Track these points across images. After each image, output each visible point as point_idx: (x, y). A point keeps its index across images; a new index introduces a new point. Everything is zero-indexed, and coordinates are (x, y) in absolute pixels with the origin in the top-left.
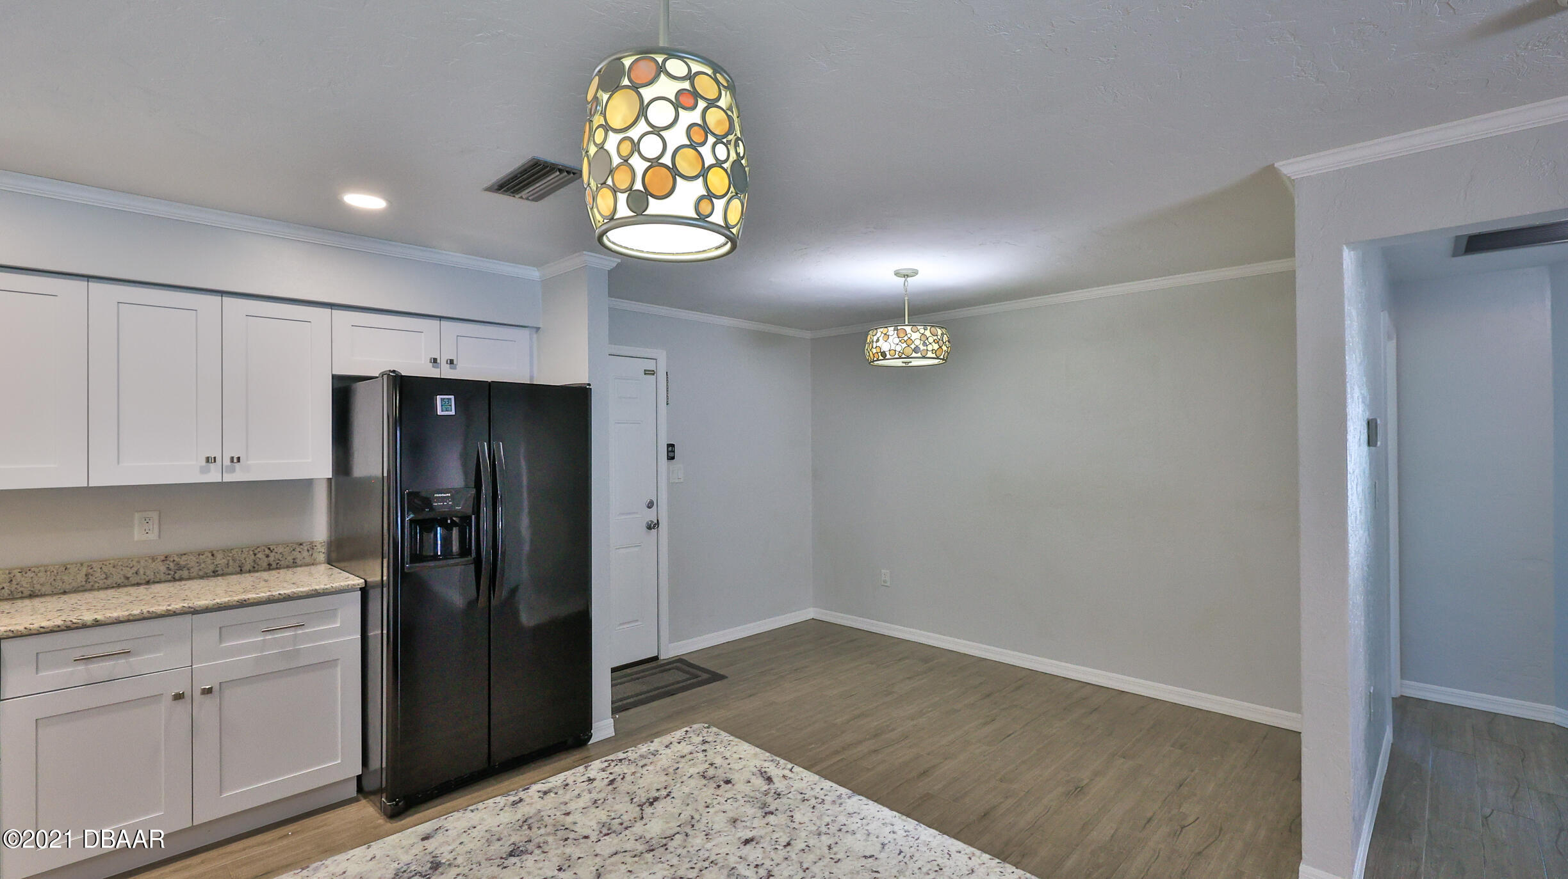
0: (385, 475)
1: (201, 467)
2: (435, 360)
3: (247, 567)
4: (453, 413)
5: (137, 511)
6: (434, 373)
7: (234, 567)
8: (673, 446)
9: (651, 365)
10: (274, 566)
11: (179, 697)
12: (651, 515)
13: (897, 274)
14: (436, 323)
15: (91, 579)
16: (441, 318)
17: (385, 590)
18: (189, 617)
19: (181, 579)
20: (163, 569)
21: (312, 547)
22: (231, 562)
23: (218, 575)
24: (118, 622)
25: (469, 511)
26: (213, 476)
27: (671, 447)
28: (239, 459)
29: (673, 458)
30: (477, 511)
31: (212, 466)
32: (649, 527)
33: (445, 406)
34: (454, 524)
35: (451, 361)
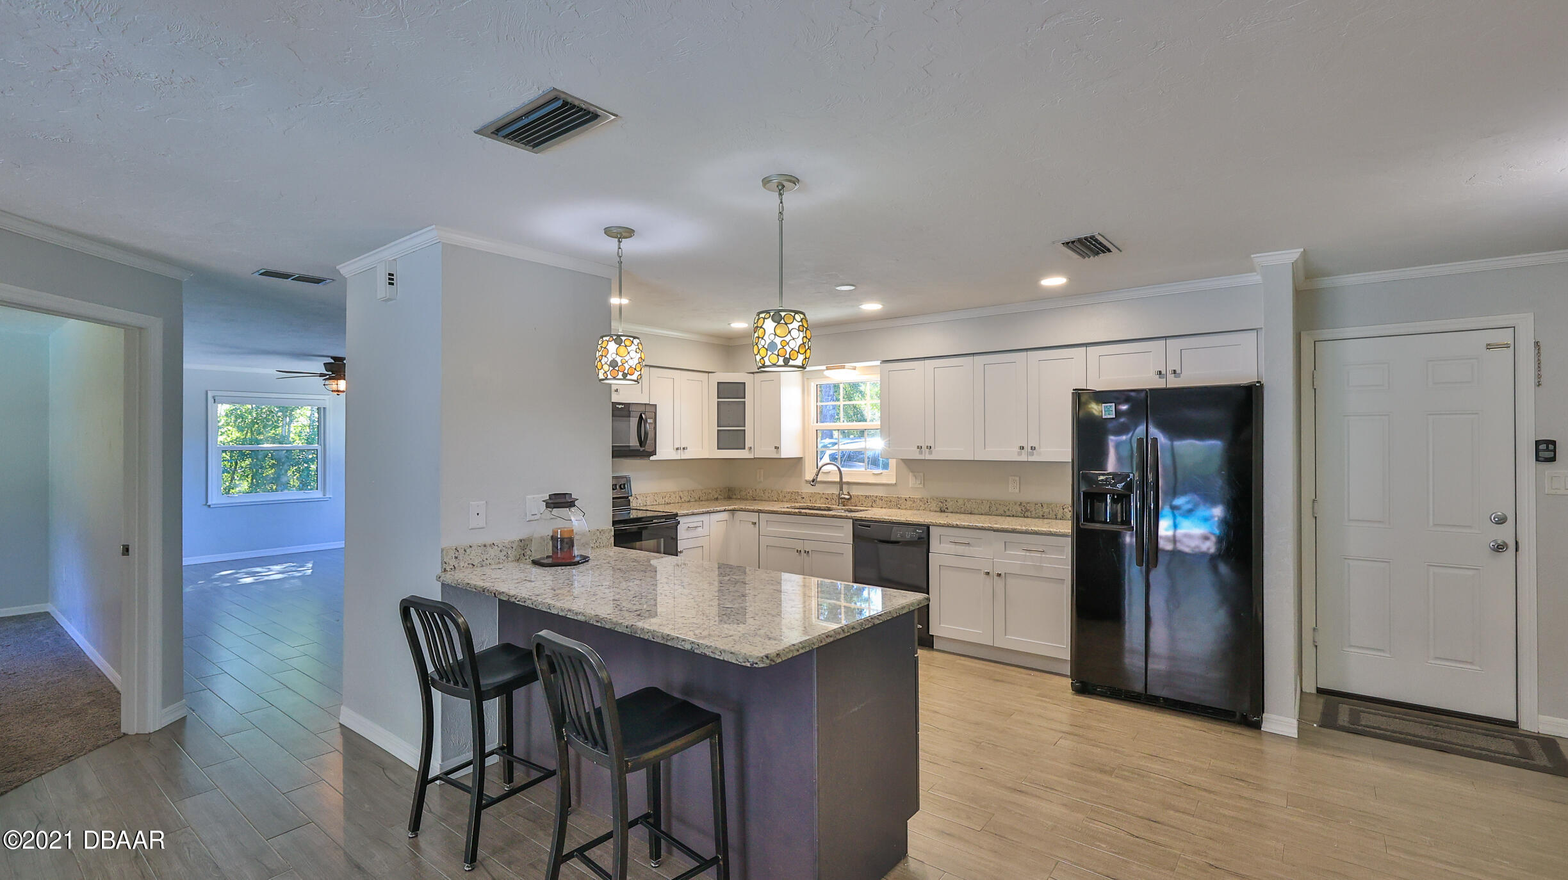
1: (1017, 451)
2: (1161, 372)
5: (1010, 476)
7: (1052, 515)
8: (1551, 443)
9: (1502, 337)
11: (988, 573)
12: (1502, 533)
14: (1162, 342)
16: (1165, 338)
18: (991, 532)
20: (1019, 509)
23: (1045, 519)
24: (964, 527)
27: (1545, 444)
28: (1035, 448)
29: (1550, 460)
31: (1022, 452)
32: (1498, 549)
35: (1174, 371)
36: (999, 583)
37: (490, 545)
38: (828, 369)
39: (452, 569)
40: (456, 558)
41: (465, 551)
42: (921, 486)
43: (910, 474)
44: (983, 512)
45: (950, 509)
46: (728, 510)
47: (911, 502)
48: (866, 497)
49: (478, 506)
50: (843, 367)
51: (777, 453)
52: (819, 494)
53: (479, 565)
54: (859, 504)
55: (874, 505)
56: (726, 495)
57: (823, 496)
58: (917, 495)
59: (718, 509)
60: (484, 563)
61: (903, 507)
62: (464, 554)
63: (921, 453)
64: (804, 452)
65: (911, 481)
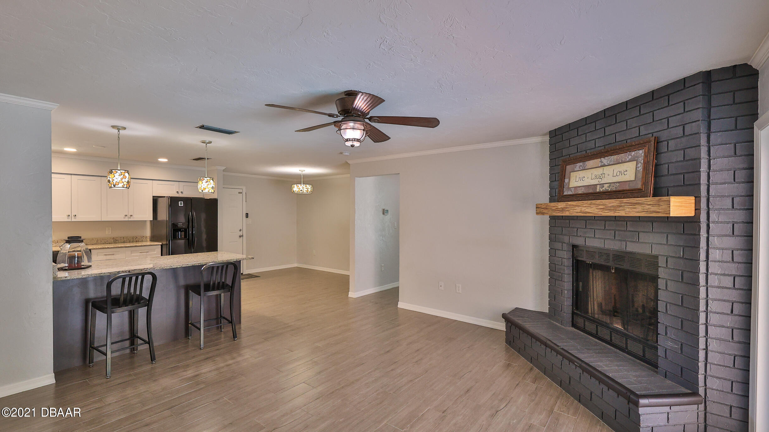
0: (167, 220)
1: (124, 217)
2: (178, 192)
3: (131, 241)
4: (183, 205)
5: (107, 227)
6: (177, 195)
8: (248, 214)
9: (241, 191)
10: (137, 241)
12: (241, 233)
13: (300, 171)
14: (178, 182)
15: (98, 242)
16: (179, 181)
17: (167, 246)
18: (125, 248)
19: (116, 243)
20: (113, 241)
21: (146, 237)
22: (128, 240)
23: (125, 243)
24: (111, 248)
25: (187, 227)
26: (126, 219)
27: (247, 215)
28: (132, 215)
29: (248, 217)
30: (188, 227)
31: (126, 217)
32: (240, 237)
33: (181, 204)
34: (183, 231)
35: (182, 192)
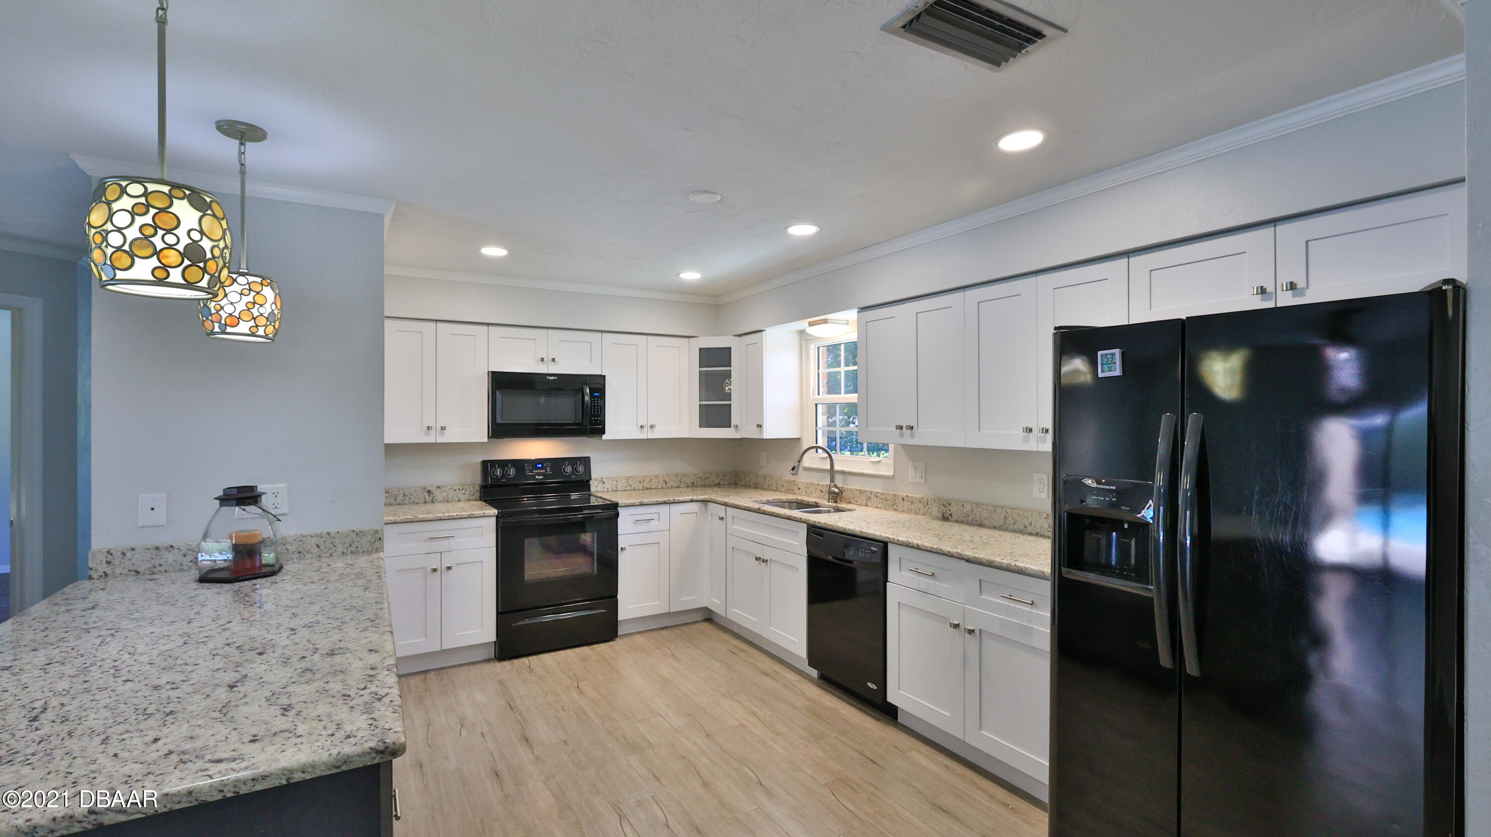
4: (1118, 373)
11: (957, 626)
24: (927, 550)
26: (1032, 445)
31: (1031, 436)
33: (1107, 364)
35: (1291, 283)
36: (972, 643)
37: (166, 548)
38: (811, 324)
39: (101, 576)
40: (108, 563)
41: (124, 554)
42: (922, 481)
43: (910, 462)
44: (996, 525)
45: (955, 517)
46: (697, 501)
47: (909, 503)
48: (861, 492)
49: (153, 499)
50: (825, 321)
51: (761, 432)
52: (814, 484)
53: (147, 572)
54: (853, 501)
55: (869, 504)
56: (732, 481)
57: (818, 487)
58: (916, 494)
59: (681, 499)
60: (156, 570)
61: (900, 508)
62: (122, 558)
63: (902, 436)
64: (802, 433)
65: (911, 474)
